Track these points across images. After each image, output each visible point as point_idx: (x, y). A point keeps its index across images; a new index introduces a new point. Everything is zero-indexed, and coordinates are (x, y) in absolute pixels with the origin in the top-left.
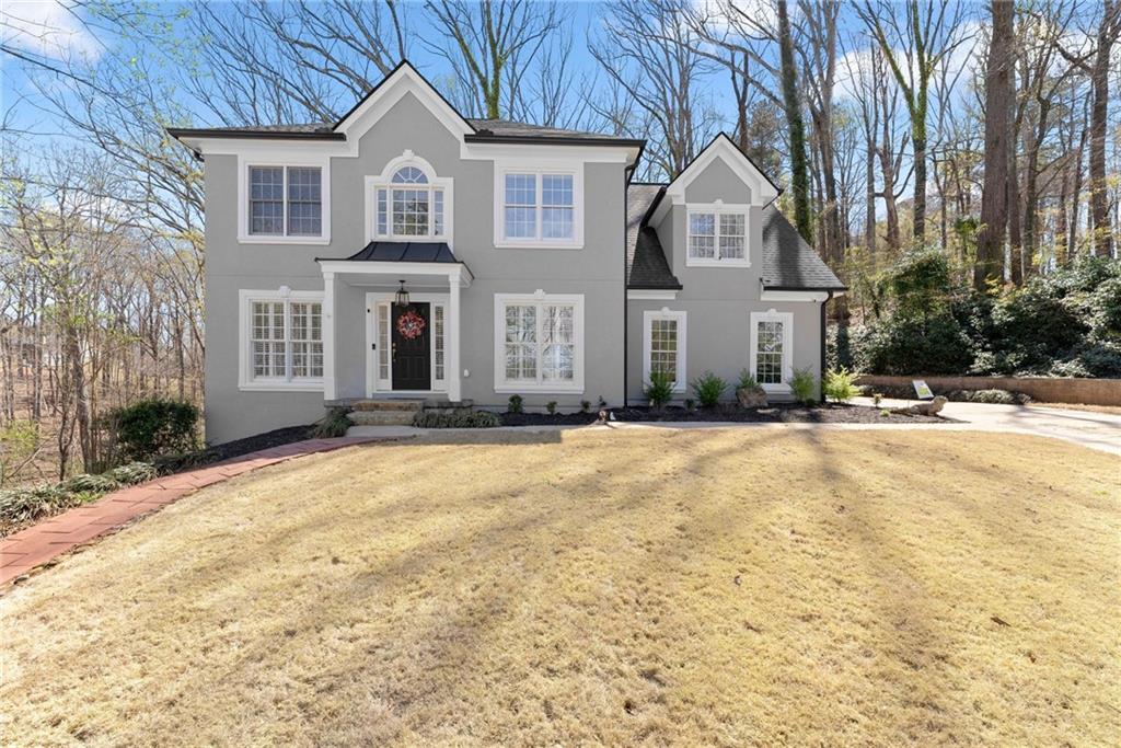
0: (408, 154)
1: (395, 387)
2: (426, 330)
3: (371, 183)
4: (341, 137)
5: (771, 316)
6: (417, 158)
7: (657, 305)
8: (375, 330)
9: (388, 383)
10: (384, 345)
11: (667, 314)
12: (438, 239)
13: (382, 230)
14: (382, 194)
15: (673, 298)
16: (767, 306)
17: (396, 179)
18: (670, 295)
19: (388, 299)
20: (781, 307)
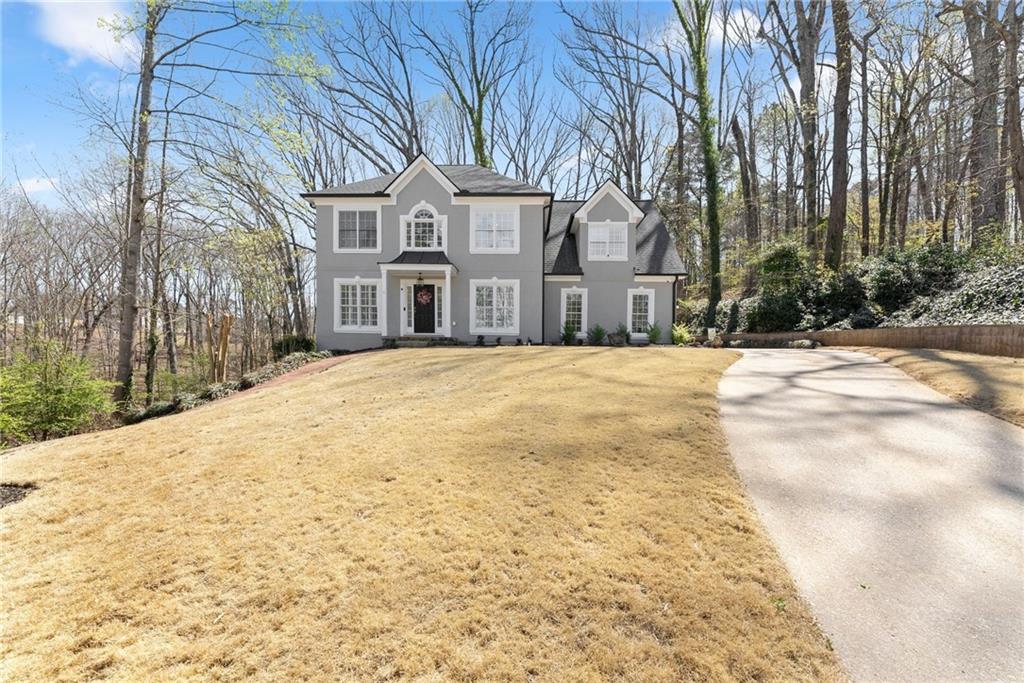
0: (423, 202)
1: (416, 331)
2: (432, 300)
3: (403, 219)
4: (388, 195)
5: (641, 291)
6: (428, 205)
7: (569, 285)
8: (405, 299)
9: (411, 330)
10: (410, 308)
11: (575, 290)
12: (439, 249)
13: (409, 244)
14: (409, 225)
15: (579, 280)
16: (638, 285)
17: (417, 217)
18: (577, 278)
19: (413, 282)
20: (647, 285)
